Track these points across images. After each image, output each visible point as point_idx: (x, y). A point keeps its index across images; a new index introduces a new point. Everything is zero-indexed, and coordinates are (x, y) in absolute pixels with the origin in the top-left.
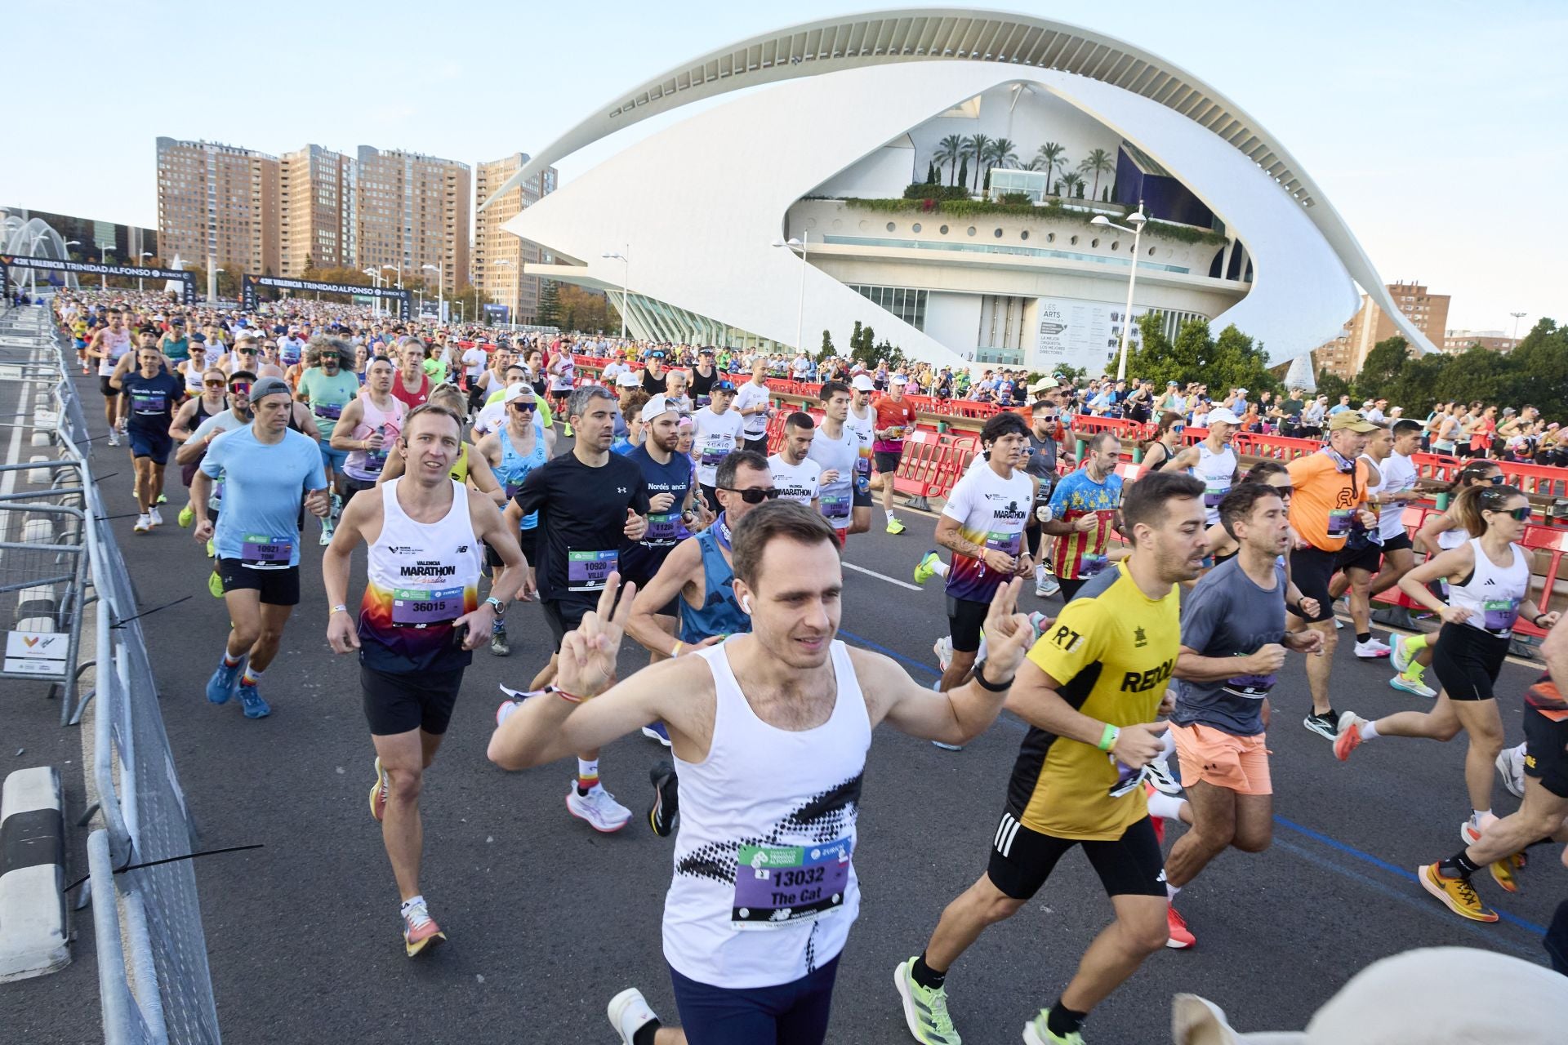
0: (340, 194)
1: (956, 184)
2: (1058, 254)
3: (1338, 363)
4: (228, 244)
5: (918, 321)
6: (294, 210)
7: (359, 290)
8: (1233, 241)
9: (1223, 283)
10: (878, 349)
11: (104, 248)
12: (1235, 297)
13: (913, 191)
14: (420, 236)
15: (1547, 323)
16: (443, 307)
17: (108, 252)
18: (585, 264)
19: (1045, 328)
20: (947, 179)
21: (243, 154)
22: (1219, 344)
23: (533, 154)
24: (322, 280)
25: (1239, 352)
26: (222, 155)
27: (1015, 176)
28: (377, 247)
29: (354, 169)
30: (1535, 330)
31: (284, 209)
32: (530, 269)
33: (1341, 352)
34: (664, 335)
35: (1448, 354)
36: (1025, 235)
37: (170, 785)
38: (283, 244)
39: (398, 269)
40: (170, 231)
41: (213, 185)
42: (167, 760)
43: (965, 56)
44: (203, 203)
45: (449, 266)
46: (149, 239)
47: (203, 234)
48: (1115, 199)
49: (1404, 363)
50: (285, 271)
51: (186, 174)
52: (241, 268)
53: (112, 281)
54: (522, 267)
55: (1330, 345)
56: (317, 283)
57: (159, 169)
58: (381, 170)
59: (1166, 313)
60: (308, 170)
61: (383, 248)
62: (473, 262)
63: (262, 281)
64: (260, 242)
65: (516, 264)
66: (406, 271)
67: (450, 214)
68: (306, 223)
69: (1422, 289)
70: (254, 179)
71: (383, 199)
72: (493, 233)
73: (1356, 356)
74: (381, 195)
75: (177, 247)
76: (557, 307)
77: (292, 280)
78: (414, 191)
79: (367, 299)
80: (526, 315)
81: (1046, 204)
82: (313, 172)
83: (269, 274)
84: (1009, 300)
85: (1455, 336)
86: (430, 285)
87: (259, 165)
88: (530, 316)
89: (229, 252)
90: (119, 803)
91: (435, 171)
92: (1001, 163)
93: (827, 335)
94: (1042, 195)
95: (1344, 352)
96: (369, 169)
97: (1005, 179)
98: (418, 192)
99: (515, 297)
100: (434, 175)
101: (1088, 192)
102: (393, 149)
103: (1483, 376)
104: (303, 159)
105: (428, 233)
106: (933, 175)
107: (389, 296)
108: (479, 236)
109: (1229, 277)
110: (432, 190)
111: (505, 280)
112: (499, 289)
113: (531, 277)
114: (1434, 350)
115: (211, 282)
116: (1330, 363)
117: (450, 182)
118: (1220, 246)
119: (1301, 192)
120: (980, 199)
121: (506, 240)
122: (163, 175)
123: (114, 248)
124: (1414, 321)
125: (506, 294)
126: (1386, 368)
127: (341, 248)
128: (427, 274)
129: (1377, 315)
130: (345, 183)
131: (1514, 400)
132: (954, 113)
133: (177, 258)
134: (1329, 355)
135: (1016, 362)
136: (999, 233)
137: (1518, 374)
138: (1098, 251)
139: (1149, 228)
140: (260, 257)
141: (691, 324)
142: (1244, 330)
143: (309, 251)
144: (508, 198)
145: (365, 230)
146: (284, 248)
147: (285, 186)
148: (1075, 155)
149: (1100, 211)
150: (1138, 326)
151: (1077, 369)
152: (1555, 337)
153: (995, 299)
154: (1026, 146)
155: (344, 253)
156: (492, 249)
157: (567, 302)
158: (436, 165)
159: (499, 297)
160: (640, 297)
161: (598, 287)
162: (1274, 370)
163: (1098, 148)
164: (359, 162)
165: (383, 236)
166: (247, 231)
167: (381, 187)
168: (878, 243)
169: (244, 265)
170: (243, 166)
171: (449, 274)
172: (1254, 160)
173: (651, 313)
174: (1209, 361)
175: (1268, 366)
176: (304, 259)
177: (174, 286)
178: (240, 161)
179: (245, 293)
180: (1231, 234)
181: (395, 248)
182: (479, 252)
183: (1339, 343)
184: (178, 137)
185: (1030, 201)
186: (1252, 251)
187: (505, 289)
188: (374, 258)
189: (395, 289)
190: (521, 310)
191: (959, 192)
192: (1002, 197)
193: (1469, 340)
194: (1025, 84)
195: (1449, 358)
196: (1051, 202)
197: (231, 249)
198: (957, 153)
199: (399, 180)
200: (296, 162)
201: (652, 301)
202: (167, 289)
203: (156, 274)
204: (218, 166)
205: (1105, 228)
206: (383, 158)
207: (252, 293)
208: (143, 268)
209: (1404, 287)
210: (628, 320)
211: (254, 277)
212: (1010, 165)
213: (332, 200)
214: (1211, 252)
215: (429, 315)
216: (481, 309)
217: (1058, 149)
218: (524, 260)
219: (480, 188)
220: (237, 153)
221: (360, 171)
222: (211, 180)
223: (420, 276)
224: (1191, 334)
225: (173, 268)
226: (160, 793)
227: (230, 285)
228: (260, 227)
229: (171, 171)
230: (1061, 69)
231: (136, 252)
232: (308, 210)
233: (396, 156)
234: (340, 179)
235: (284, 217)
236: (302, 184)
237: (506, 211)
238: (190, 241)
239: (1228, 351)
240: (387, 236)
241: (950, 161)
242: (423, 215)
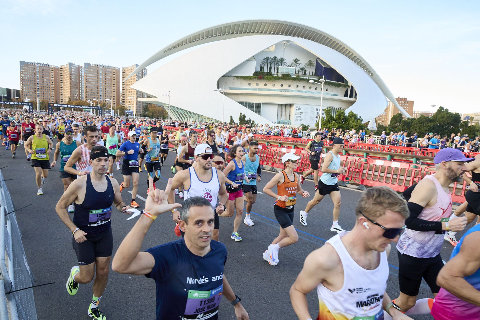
0: (79, 78)
1: (268, 71)
2: (299, 91)
3: (383, 121)
4: (43, 94)
5: (259, 112)
6: (64, 83)
7: (85, 107)
8: (351, 86)
9: (348, 99)
10: (247, 121)
11: (3, 96)
12: (352, 103)
13: (256, 74)
14: (105, 90)
15: (441, 108)
16: (112, 112)
17: (4, 97)
18: (157, 98)
19: (297, 114)
20: (266, 70)
21: (48, 66)
22: (348, 117)
23: (140, 64)
24: (74, 104)
25: (354, 119)
26: (41, 66)
27: (286, 68)
28: (91, 94)
29: (83, 70)
30: (438, 110)
31: (61, 83)
32: (139, 99)
33: (383, 118)
34: (181, 118)
35: (414, 118)
36: (290, 86)
37: (25, 265)
38: (61, 93)
39: (98, 100)
40: (24, 90)
41: (38, 76)
42: (24, 257)
43: (270, 33)
44: (35, 81)
45: (114, 99)
46: (18, 93)
47: (35, 91)
48: (316, 75)
49: (402, 121)
50: (62, 102)
51: (30, 72)
52: (47, 101)
53: (6, 106)
54: (137, 99)
55: (380, 116)
56: (72, 105)
57: (21, 71)
58: (92, 70)
59: (332, 108)
60: (69, 70)
61: (93, 94)
62: (121, 97)
63: (54, 105)
64: (54, 93)
65: (135, 98)
66: (100, 101)
67: (114, 83)
68: (68, 87)
69: (405, 99)
70: (52, 74)
71: (93, 79)
72: (127, 89)
73: (388, 119)
74: (92, 78)
75: (27, 95)
76: (148, 111)
77: (64, 104)
78: (102, 77)
79: (88, 110)
80: (138, 114)
81: (295, 77)
82: (70, 71)
83: (57, 103)
84: (286, 105)
85: (416, 112)
86: (108, 105)
87: (53, 69)
88: (140, 114)
89: (43, 96)
90: (8, 272)
91: (109, 70)
92: (281, 65)
93: (231, 117)
94: (294, 74)
95: (385, 118)
96: (88, 70)
97: (283, 70)
98: (104, 77)
99: (135, 108)
100: (109, 71)
101: (308, 73)
102: (96, 63)
103: (424, 124)
104: (67, 67)
105: (107, 89)
106: (262, 69)
107: (95, 109)
108: (123, 90)
109: (350, 97)
110: (108, 76)
111: (131, 103)
112: (130, 106)
113: (140, 102)
114: (410, 117)
115: (38, 106)
116: (380, 122)
117: (114, 73)
118: (347, 88)
119: (369, 72)
120: (276, 75)
121: (132, 91)
122: (22, 73)
123: (6, 96)
124: (404, 109)
125: (132, 107)
126: (397, 122)
127: (79, 94)
128: (107, 102)
129: (393, 107)
130: (80, 74)
131: (434, 131)
132: (267, 50)
133: (27, 98)
134: (380, 119)
135: (289, 124)
136: (282, 85)
137: (434, 123)
138: (312, 90)
139: (326, 83)
140: (54, 98)
141: (190, 115)
142: (355, 112)
143: (69, 95)
144: (132, 78)
145: (87, 88)
146: (61, 95)
147: (61, 76)
148: (303, 62)
149: (311, 78)
150: (324, 112)
151: (307, 125)
152: (444, 112)
153: (282, 105)
154: (289, 59)
155: (81, 96)
156: (127, 93)
157: (151, 109)
158: (109, 68)
159: (130, 108)
160: (174, 107)
161: (161, 104)
162: (364, 124)
163: (310, 60)
164: (85, 68)
165: (93, 90)
166: (49, 90)
167: (92, 75)
168: (246, 89)
169: (49, 100)
170: (48, 70)
171: (114, 101)
172: (355, 62)
173: (177, 112)
174: (346, 122)
175: (363, 123)
176: (68, 98)
177: (26, 107)
178: (47, 68)
179: (49, 109)
180: (350, 84)
181: (97, 94)
182: (123, 94)
183: (383, 116)
184: (27, 62)
185: (291, 76)
186: (356, 89)
187: (132, 106)
188: (90, 97)
189: (97, 107)
190: (137, 112)
191: (269, 74)
192: (282, 75)
193: (420, 114)
194: (288, 41)
195: (414, 119)
196: (297, 76)
197: (44, 95)
198: (268, 62)
199: (98, 73)
200: (65, 68)
201: (178, 108)
202: (24, 108)
203: (20, 103)
204: (40, 70)
205: (313, 83)
206: (93, 66)
207: (51, 109)
208: (16, 102)
209: (400, 99)
210: (170, 114)
211: (52, 104)
212: (284, 65)
213: (76, 79)
214: (345, 89)
215: (108, 114)
216: (124, 112)
217: (298, 60)
218: (138, 97)
219: (123, 75)
220: (46, 66)
221: (85, 71)
222: (38, 74)
223: (105, 102)
224: (340, 114)
225: (26, 102)
226: (21, 268)
227: (45, 106)
228: (53, 88)
229: (25, 71)
230: (298, 37)
231: (13, 97)
232: (69, 83)
233: (97, 66)
234: (79, 73)
235: (61, 85)
236: (67, 75)
237: (131, 82)
238: (31, 93)
239: (351, 119)
240: (94, 90)
241: (266, 64)
242: (105, 84)
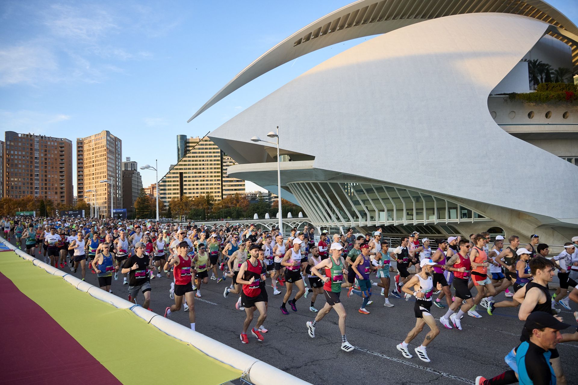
14: (44, 178)
58: (20, 144)
61: (22, 186)
67: (62, 165)
71: (21, 160)
72: (88, 173)
74: (19, 158)
78: (40, 155)
91: (52, 143)
96: (12, 144)
98: (42, 155)
100: (52, 146)
102: (27, 133)
105: (49, 176)
110: (51, 154)
111: (98, 197)
117: (61, 149)
121: (97, 176)
128: (50, 198)
158: (53, 141)
164: (6, 141)
167: (20, 153)
171: (62, 197)
181: (29, 185)
199: (31, 149)
206: (21, 138)
219: (79, 151)
223: (45, 199)
233: (29, 137)
242: (46, 167)
